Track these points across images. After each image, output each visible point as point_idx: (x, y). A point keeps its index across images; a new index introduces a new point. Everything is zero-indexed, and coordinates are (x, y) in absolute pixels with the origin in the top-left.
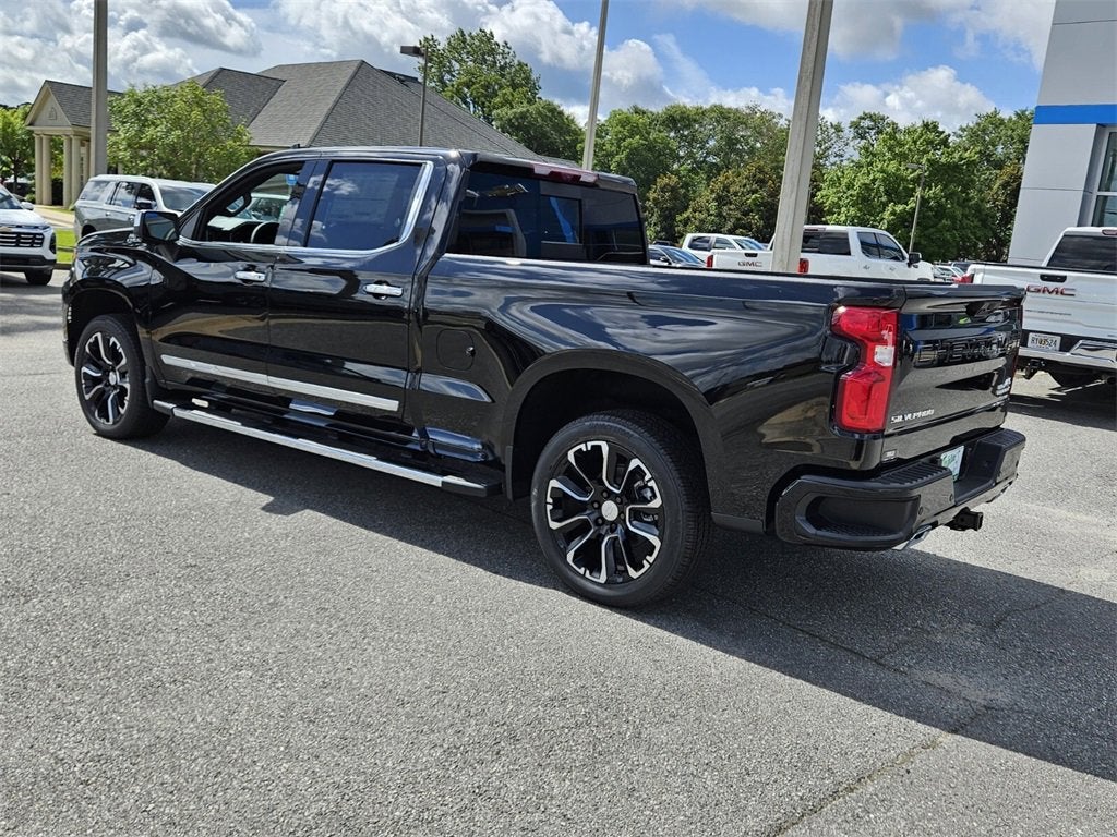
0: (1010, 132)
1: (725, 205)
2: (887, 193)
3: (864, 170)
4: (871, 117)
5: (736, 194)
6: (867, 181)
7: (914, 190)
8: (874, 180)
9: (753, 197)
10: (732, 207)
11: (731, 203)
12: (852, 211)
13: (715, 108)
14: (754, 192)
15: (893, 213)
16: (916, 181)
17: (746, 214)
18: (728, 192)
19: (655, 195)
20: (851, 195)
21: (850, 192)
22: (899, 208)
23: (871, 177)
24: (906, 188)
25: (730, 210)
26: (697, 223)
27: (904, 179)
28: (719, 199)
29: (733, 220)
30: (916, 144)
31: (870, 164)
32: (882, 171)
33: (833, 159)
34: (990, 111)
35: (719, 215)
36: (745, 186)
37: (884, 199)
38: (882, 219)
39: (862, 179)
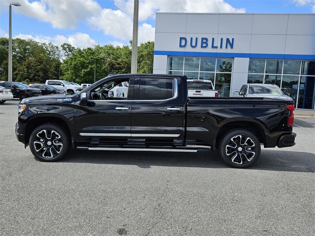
0: (104, 50)
1: (30, 69)
2: (81, 66)
3: (74, 60)
4: (67, 45)
5: (33, 66)
6: (76, 63)
7: (88, 66)
8: (77, 63)
9: (39, 67)
10: (32, 70)
11: (32, 69)
12: (72, 71)
13: (18, 39)
14: (39, 65)
15: (84, 72)
16: (89, 63)
17: (38, 72)
18: (30, 65)
19: (3, 66)
20: (72, 67)
21: (71, 66)
22: (86, 70)
23: (76, 62)
24: (86, 65)
25: (31, 71)
26: (21, 75)
27: (85, 63)
28: (27, 67)
29: (33, 74)
30: (87, 53)
31: (75, 58)
32: (79, 60)
33: (56, 56)
34: (98, 45)
35: (28, 72)
36: (35, 64)
37: (81, 68)
38: (81, 73)
39: (73, 63)
